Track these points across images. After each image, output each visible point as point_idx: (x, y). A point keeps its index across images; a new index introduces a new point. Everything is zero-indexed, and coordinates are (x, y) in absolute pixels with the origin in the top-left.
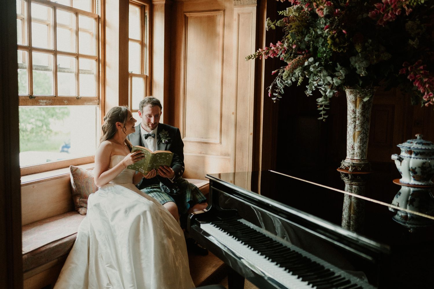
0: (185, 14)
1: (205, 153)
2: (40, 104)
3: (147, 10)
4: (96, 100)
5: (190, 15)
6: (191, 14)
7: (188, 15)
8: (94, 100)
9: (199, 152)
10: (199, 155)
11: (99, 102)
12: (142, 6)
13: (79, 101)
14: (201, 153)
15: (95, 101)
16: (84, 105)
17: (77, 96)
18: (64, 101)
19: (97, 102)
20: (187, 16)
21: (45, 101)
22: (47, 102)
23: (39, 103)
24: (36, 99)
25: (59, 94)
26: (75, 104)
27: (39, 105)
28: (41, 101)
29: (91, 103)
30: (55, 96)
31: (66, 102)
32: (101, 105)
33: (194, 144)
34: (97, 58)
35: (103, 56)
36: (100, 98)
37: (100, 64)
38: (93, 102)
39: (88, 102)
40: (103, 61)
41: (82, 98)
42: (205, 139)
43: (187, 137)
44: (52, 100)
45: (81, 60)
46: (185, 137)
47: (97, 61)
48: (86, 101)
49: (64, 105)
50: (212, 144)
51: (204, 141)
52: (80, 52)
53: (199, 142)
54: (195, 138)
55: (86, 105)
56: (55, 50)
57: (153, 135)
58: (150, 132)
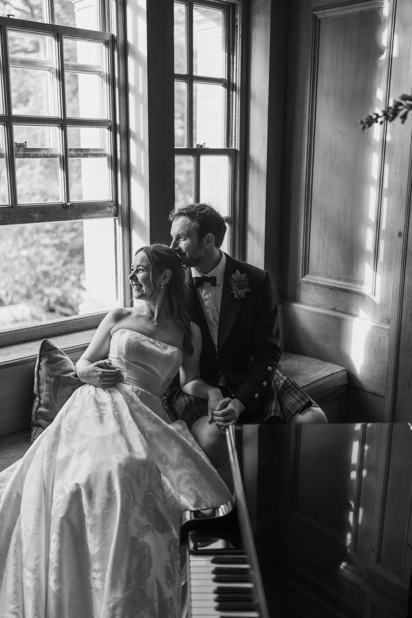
0: (315, 13)
1: (342, 310)
3: (238, 14)
4: (110, 207)
5: (324, 14)
6: (327, 13)
7: (320, 14)
8: (106, 208)
9: (332, 307)
10: (332, 313)
12: (229, 6)
13: (70, 211)
14: (334, 310)
15: (109, 209)
16: (83, 218)
17: (64, 202)
18: (34, 214)
19: (113, 211)
20: (320, 17)
25: (21, 202)
26: (58, 218)
29: (98, 215)
30: (12, 207)
31: (36, 215)
32: (122, 216)
33: (324, 290)
34: (110, 124)
35: (123, 118)
36: (120, 202)
37: (118, 136)
38: (103, 211)
39: (91, 213)
40: (123, 129)
41: (75, 206)
42: (343, 282)
43: (311, 275)
44: (5, 214)
45: (71, 130)
46: (308, 274)
47: (110, 129)
48: (86, 210)
49: (32, 222)
50: (358, 295)
51: (341, 285)
52: (69, 115)
53: (332, 288)
54: (325, 279)
55: (86, 218)
56: (6, 116)
57: (213, 281)
58: (207, 274)
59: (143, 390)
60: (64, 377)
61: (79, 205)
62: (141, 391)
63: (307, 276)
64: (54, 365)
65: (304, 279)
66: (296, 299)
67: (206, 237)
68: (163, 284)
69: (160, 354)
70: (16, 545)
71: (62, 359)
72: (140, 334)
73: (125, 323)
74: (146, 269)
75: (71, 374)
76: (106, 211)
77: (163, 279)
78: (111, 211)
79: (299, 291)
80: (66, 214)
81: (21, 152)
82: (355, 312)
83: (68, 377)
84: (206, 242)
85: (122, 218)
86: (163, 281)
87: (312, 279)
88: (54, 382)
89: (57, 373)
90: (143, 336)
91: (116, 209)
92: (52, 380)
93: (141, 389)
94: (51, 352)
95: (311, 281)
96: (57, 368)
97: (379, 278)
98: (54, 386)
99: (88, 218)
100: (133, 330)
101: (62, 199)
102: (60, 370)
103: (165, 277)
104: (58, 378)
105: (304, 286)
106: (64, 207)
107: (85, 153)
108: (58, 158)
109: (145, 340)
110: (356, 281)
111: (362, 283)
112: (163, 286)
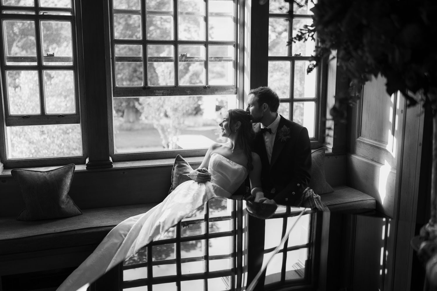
1: (376, 160)
2: (156, 94)
4: (232, 88)
8: (229, 89)
9: (372, 158)
10: (370, 162)
11: (237, 90)
13: (208, 90)
14: (373, 160)
15: (231, 90)
16: (215, 94)
18: (187, 91)
21: (161, 92)
22: (165, 92)
23: (154, 94)
24: (150, 89)
25: (181, 84)
26: (201, 93)
27: (154, 95)
28: (157, 91)
29: (225, 93)
30: (175, 87)
31: (189, 92)
32: (239, 94)
33: (368, 147)
34: (234, 43)
35: (242, 40)
36: (238, 86)
37: (238, 50)
38: (228, 91)
39: (220, 92)
40: (241, 46)
41: (211, 88)
42: (378, 142)
43: (362, 137)
44: (171, 90)
45: (210, 47)
46: (361, 136)
47: (234, 46)
48: (217, 90)
49: (186, 95)
50: (384, 151)
51: (376, 144)
52: (210, 39)
53: (372, 146)
54: (369, 140)
55: (217, 94)
56: (175, 41)
57: (270, 131)
58: (267, 127)
59: (219, 186)
60: (183, 175)
61: (213, 87)
62: (217, 187)
63: (360, 137)
64: (180, 169)
65: (358, 139)
66: (354, 152)
67: (263, 105)
68: (236, 129)
69: (231, 168)
70: (133, 247)
71: (185, 166)
72: (223, 156)
73: (217, 150)
74: (227, 120)
75: (187, 174)
76: (230, 91)
77: (236, 127)
78: (233, 91)
79: (356, 147)
80: (205, 92)
81: (184, 59)
82: (382, 162)
83: (185, 175)
84: (263, 108)
85: (239, 95)
86: (236, 128)
87: (362, 139)
88: (179, 177)
89: (181, 173)
90: (224, 157)
91: (236, 90)
92: (178, 176)
93: (217, 185)
94: (181, 162)
95: (361, 141)
96: (181, 170)
97: (395, 139)
98: (178, 179)
99: (218, 94)
100: (220, 154)
101: (204, 84)
102: (183, 171)
103: (237, 126)
104: (181, 175)
105: (358, 143)
106: (205, 88)
107: (219, 59)
108: (203, 62)
109: (224, 160)
110: (384, 142)
111: (387, 143)
112: (236, 130)
